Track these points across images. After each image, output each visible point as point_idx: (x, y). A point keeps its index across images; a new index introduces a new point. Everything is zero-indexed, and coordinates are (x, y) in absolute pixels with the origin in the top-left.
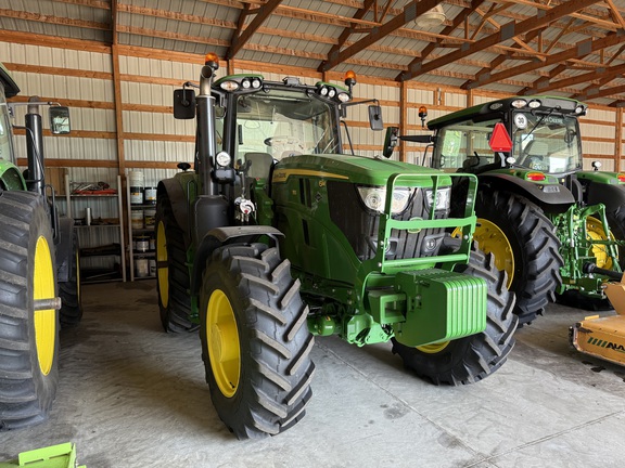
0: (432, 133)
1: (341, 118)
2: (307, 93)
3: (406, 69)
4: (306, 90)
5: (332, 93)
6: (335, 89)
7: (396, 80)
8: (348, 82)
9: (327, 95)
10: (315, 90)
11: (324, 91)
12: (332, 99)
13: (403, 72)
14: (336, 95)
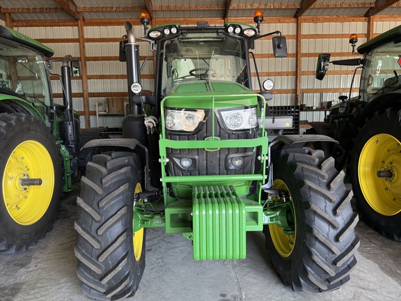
0: (361, 57)
1: (250, 50)
2: (217, 33)
3: (373, 5)
4: (216, 30)
5: (238, 30)
6: (240, 27)
7: (365, 16)
8: (256, 20)
9: (234, 31)
10: (224, 29)
11: (231, 29)
12: (239, 34)
13: (371, 8)
14: (242, 31)
